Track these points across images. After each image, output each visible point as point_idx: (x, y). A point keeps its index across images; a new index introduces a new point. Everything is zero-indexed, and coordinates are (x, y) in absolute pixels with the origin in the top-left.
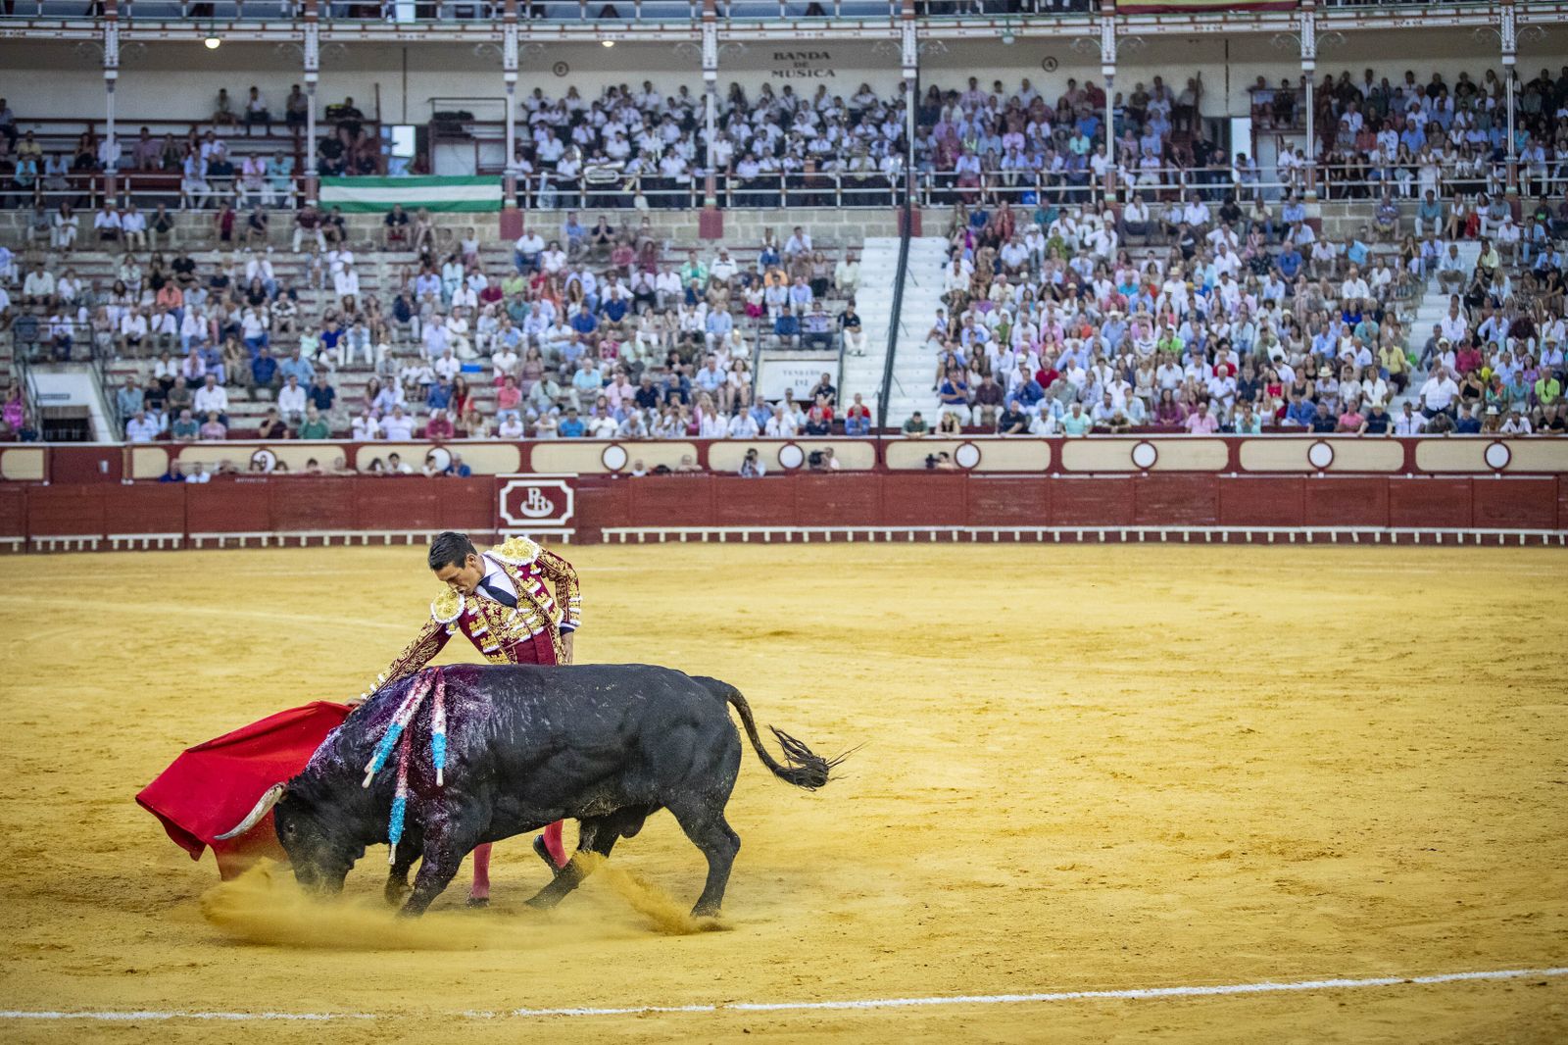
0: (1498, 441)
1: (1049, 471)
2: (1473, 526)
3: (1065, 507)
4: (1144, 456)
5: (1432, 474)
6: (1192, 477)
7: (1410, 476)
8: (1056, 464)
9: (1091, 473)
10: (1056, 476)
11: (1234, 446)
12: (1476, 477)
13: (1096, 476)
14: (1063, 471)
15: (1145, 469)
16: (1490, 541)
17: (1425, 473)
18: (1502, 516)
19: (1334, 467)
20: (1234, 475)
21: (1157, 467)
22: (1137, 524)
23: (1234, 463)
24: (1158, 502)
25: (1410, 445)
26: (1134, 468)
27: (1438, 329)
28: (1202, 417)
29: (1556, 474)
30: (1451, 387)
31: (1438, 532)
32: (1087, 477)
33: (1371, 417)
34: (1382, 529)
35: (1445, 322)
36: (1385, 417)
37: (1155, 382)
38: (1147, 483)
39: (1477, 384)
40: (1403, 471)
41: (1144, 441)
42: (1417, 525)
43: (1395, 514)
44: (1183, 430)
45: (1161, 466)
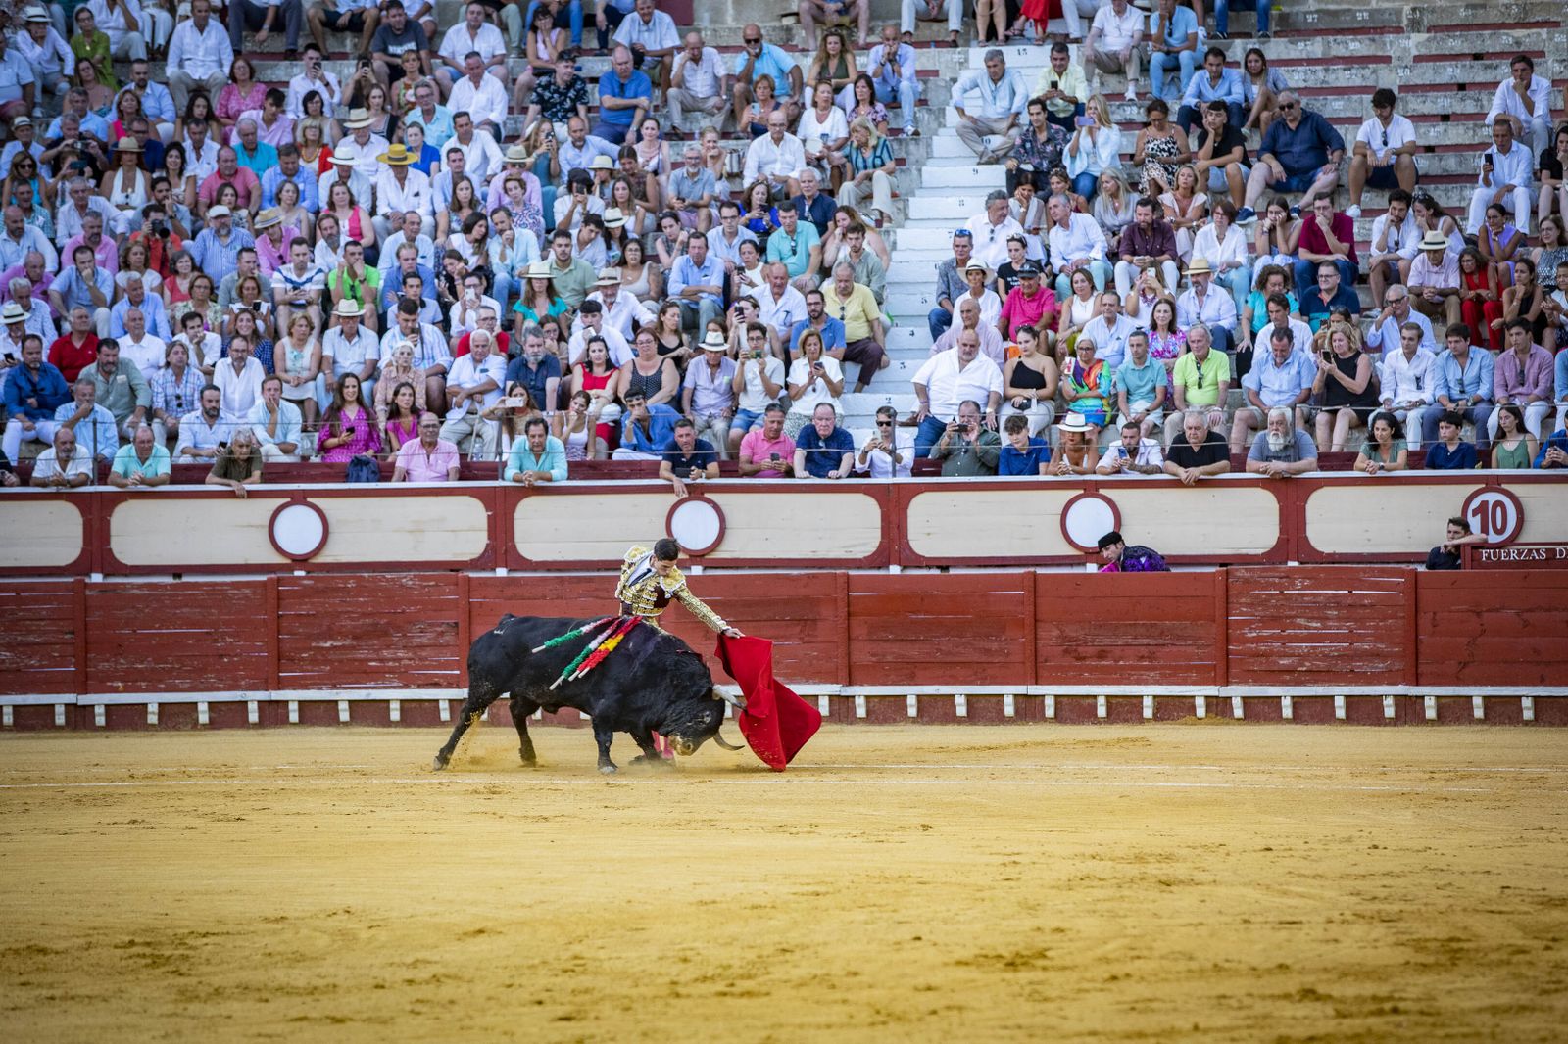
0: (1091, 489)
1: (82, 567)
2: (1036, 681)
3: (118, 648)
4: (299, 531)
5: (944, 565)
6: (407, 578)
7: (895, 570)
8: (97, 549)
9: (178, 571)
10: (97, 578)
11: (501, 507)
12: (1040, 571)
13: (185, 579)
14: (113, 567)
15: (300, 561)
16: (1076, 711)
17: (930, 563)
18: (1101, 655)
19: (727, 552)
20: (501, 572)
21: (327, 557)
22: (280, 685)
23: (501, 544)
24: (329, 635)
25: (894, 503)
26: (278, 559)
27: (964, 240)
28: (431, 445)
29: (1224, 562)
30: (988, 375)
31: (960, 693)
32: (169, 580)
33: (809, 437)
34: (835, 689)
35: (978, 222)
36: (841, 439)
37: (321, 363)
38: (305, 594)
39: (1040, 363)
40: (880, 559)
41: (299, 499)
42: (912, 680)
43: (862, 654)
44: (385, 473)
45: (339, 552)
